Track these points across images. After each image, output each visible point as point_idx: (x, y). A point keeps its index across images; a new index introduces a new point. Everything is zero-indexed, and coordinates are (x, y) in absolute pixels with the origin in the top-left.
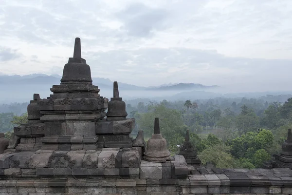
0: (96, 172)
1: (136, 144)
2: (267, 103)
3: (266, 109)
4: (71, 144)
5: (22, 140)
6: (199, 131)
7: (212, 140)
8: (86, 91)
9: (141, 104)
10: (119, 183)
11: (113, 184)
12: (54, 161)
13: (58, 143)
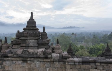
0: (37, 56)
1: (51, 47)
2: (103, 34)
3: (103, 36)
4: (29, 47)
5: (14, 45)
6: (77, 44)
7: (82, 47)
8: (34, 30)
9: (56, 34)
10: (45, 60)
11: (43, 60)
12: (23, 52)
13: (25, 47)
